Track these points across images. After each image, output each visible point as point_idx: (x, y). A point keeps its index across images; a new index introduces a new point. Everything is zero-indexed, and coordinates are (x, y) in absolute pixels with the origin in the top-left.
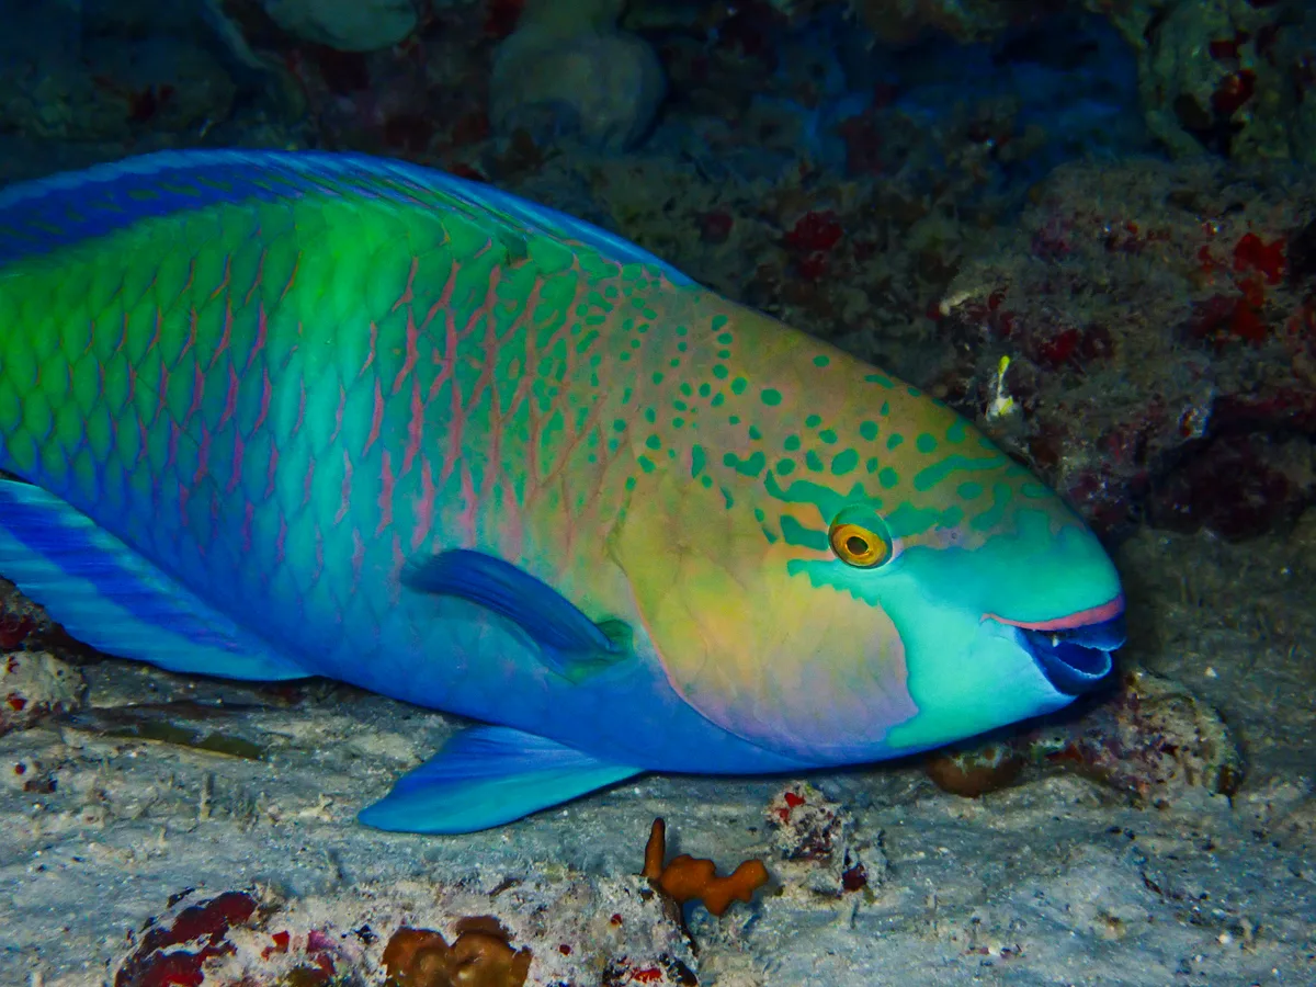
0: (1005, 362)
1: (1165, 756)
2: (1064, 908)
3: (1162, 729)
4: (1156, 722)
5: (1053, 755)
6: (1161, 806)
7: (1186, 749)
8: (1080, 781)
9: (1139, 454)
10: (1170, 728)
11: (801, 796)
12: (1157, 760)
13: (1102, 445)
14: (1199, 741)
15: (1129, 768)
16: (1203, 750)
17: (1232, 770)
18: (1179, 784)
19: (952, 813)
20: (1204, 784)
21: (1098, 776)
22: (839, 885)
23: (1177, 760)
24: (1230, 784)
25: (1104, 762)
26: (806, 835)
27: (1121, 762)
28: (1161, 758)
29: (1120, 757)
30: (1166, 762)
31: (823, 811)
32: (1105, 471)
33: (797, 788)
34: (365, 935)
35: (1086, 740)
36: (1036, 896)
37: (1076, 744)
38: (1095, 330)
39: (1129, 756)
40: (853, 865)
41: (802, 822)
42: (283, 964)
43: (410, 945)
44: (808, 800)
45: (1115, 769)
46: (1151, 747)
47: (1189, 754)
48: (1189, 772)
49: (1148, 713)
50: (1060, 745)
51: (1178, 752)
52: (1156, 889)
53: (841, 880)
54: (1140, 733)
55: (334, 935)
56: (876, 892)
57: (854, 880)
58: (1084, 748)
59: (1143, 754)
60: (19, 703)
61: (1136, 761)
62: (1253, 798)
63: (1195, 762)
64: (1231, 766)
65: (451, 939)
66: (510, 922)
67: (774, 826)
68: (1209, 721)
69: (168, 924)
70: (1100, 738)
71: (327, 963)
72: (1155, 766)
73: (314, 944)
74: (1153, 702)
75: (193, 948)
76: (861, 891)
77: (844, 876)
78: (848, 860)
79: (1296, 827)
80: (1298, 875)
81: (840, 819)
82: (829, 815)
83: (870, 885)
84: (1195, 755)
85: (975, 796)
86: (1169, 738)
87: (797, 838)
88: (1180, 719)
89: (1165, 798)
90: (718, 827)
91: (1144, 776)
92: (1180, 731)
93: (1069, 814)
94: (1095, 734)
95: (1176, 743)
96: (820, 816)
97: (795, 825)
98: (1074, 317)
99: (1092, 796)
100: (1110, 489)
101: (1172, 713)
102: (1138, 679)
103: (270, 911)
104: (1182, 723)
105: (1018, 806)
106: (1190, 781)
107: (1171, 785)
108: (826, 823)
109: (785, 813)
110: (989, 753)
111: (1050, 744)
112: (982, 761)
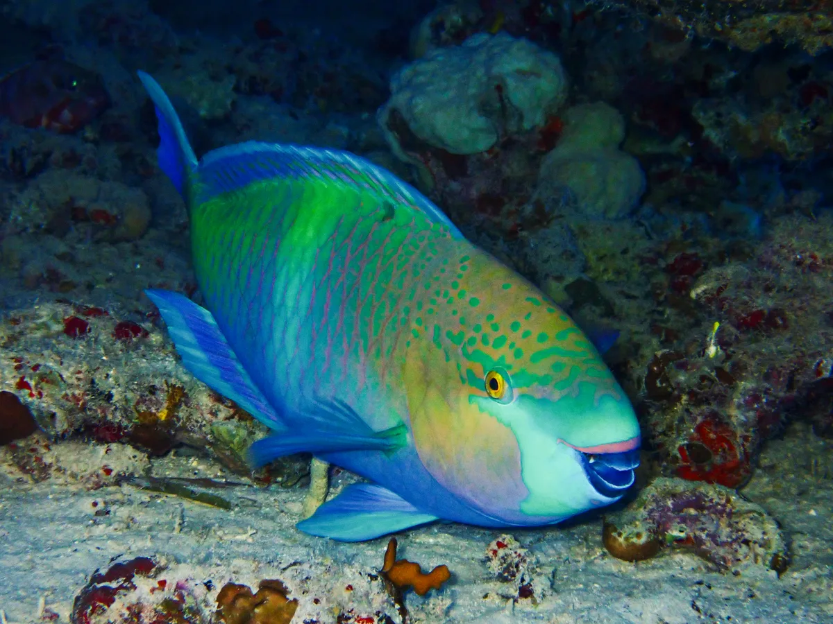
0: (717, 325)
1: (744, 546)
2: (639, 615)
3: (744, 530)
4: (740, 526)
5: (679, 540)
6: (736, 574)
7: (755, 542)
8: (696, 558)
9: (790, 384)
10: (749, 530)
11: (505, 543)
12: (738, 547)
13: (767, 377)
14: (763, 539)
15: (722, 551)
16: (765, 544)
17: (781, 557)
18: (749, 562)
20: (764, 564)
21: (704, 555)
22: (516, 594)
23: (750, 549)
24: (780, 565)
25: (707, 546)
26: (505, 565)
27: (717, 548)
28: (740, 547)
29: (717, 545)
30: (744, 548)
31: (516, 553)
32: (766, 392)
33: (504, 539)
34: (209, 586)
35: (698, 533)
36: (625, 607)
37: (692, 535)
38: (776, 312)
39: (723, 544)
40: (525, 583)
41: (503, 558)
42: (160, 596)
43: (232, 592)
44: (509, 546)
45: (714, 551)
46: (735, 541)
47: (757, 545)
48: (756, 555)
49: (736, 520)
50: (682, 535)
51: (751, 544)
52: (698, 610)
53: (518, 591)
54: (731, 532)
55: (191, 584)
56: (538, 600)
57: (526, 592)
58: (696, 537)
59: (731, 544)
60: (108, 471)
61: (727, 547)
62: (796, 575)
63: (760, 550)
64: (781, 554)
65: (255, 591)
66: (289, 584)
67: (489, 559)
68: (771, 527)
69: (103, 572)
70: (706, 532)
71: (182, 597)
72: (736, 551)
73: (179, 587)
74: (740, 514)
75: (114, 585)
76: (529, 599)
77: (520, 588)
78: (523, 580)
79: (810, 591)
80: (793, 613)
81: (525, 558)
82: (519, 555)
83: (535, 596)
84: (760, 546)
85: (631, 561)
86: (747, 536)
87: (500, 567)
88: (755, 525)
89: (739, 569)
91: (730, 557)
92: (754, 532)
94: (703, 530)
95: (750, 539)
96: (514, 555)
97: (499, 560)
98: (764, 303)
99: (702, 567)
100: (768, 403)
101: (750, 521)
102: (732, 500)
103: (161, 570)
104: (755, 527)
105: (654, 568)
106: (756, 561)
107: (745, 562)
108: (516, 560)
109: (495, 552)
110: (638, 535)
111: (676, 533)
112: (635, 540)
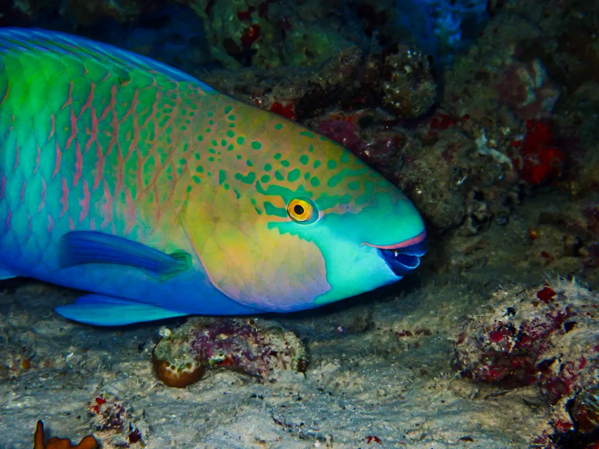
1: (272, 357)
2: (238, 438)
3: (270, 344)
4: (266, 341)
5: (219, 363)
6: (273, 381)
7: (281, 353)
8: (233, 373)
10: (273, 343)
11: (103, 399)
12: (268, 359)
14: (287, 348)
15: (256, 365)
16: (289, 352)
17: (304, 360)
18: (280, 370)
19: (174, 397)
20: (292, 368)
21: (240, 370)
22: (128, 441)
23: (278, 359)
24: (303, 367)
25: (244, 363)
26: (108, 418)
27: (252, 362)
28: (270, 358)
29: (251, 360)
30: (273, 360)
31: (115, 405)
33: (102, 395)
35: (235, 354)
36: (224, 434)
37: (230, 356)
39: (255, 359)
40: (134, 430)
41: (106, 412)
44: (107, 400)
45: (249, 366)
46: (264, 354)
47: (283, 354)
48: (284, 363)
49: (262, 337)
50: (222, 358)
51: (278, 355)
52: (280, 423)
53: (128, 438)
54: (259, 347)
56: (146, 442)
58: (233, 357)
59: (262, 357)
61: (258, 361)
62: (315, 372)
63: (286, 358)
64: (303, 358)
67: (91, 415)
68: (291, 338)
70: (241, 352)
72: (268, 362)
74: (264, 332)
76: (138, 443)
78: (131, 428)
79: (337, 385)
81: (124, 408)
82: (119, 407)
83: (143, 438)
84: (286, 355)
85: (184, 387)
86: (273, 348)
87: (104, 420)
88: (278, 338)
89: (275, 378)
90: (62, 418)
91: (263, 368)
92: (278, 344)
93: (230, 390)
94: (238, 350)
95: (276, 351)
96: (115, 408)
97: (102, 414)
99: (239, 380)
101: (274, 336)
102: (256, 322)
104: (278, 340)
106: (285, 368)
107: (276, 371)
108: (117, 411)
109: (97, 408)
110: (189, 365)
111: (217, 357)
112: (186, 370)
